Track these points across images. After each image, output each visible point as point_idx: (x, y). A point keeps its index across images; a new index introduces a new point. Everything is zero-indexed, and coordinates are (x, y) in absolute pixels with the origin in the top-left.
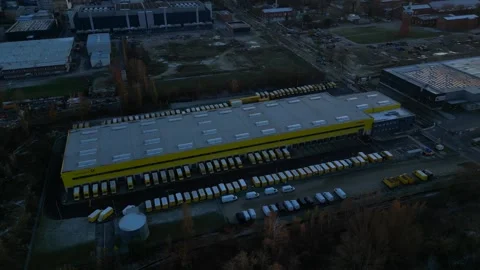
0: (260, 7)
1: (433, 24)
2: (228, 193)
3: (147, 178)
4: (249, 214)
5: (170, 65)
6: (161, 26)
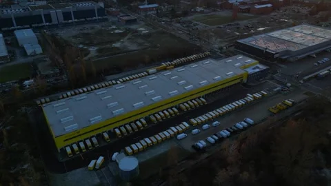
0: (136, 4)
2: (179, 133)
3: (118, 131)
4: (201, 144)
5: (91, 49)
6: (70, 21)
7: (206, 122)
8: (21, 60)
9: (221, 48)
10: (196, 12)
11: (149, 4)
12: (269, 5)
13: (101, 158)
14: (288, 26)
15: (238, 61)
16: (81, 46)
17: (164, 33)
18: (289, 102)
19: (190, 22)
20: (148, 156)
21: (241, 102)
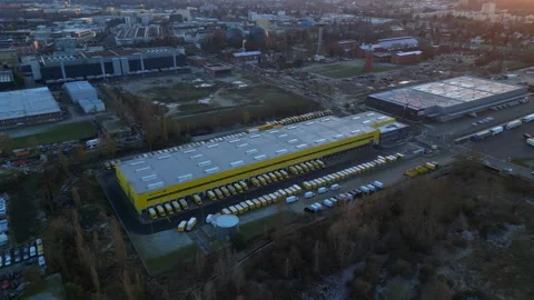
0: (229, 51)
1: (388, 59)
2: (288, 195)
3: (211, 193)
4: (316, 206)
5: (169, 106)
6: (138, 72)
7: (322, 185)
8: (77, 119)
9: (347, 106)
10: (313, 61)
11: (247, 51)
12: (418, 52)
13: (192, 220)
14: (442, 78)
15: (368, 118)
16: (156, 102)
17: (269, 87)
18: (431, 165)
19: (306, 74)
20: (249, 219)
21: (369, 165)
